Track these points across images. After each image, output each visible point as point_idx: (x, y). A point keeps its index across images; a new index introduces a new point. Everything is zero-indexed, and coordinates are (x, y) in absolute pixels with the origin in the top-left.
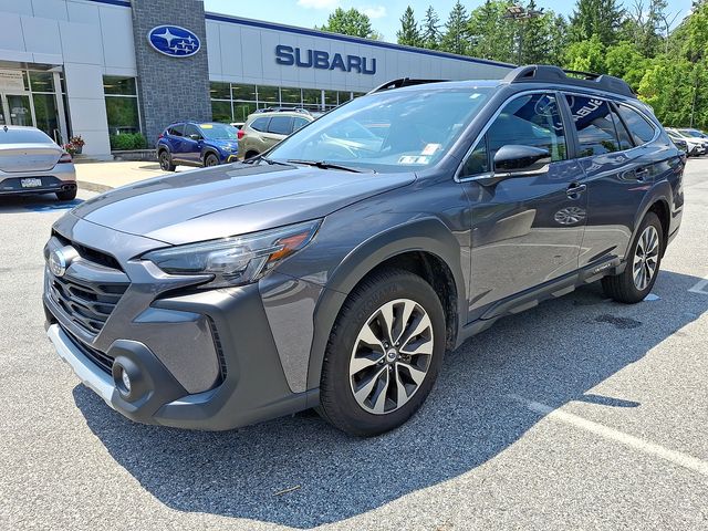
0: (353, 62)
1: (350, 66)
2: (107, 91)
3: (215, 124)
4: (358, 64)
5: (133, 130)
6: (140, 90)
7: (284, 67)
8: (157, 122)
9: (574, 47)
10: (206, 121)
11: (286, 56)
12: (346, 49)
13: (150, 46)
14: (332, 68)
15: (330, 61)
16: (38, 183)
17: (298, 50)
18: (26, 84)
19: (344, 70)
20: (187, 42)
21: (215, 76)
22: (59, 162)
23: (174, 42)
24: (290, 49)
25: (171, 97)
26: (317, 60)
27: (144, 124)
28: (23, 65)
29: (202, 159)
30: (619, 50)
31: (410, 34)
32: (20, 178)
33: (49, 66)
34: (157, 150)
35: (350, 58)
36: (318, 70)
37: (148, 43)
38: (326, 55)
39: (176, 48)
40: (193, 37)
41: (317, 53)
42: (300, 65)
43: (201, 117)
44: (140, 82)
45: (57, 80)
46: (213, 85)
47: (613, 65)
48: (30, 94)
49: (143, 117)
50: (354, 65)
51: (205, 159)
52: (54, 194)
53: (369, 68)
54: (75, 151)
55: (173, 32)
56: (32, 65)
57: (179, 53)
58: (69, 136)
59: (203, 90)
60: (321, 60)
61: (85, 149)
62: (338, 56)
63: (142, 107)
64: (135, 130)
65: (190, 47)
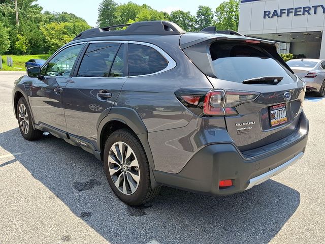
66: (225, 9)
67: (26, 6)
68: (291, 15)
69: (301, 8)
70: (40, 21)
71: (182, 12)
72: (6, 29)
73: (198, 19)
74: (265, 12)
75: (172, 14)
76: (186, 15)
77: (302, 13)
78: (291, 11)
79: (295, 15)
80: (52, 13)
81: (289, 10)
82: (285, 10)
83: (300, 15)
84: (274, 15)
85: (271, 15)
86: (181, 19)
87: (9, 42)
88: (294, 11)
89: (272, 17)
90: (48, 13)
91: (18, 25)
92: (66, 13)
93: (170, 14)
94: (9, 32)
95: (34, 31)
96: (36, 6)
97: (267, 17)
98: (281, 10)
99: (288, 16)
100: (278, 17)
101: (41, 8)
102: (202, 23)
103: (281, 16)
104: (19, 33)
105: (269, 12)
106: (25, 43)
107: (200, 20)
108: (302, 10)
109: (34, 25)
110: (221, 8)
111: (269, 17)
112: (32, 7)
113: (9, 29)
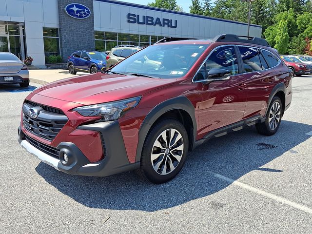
0: (166, 22)
1: (164, 24)
2: (44, 34)
3: (97, 52)
4: (168, 23)
5: (56, 54)
6: (61, 35)
7: (131, 24)
8: (68, 50)
9: (280, 14)
10: (92, 51)
11: (132, 19)
12: (162, 16)
13: (66, 13)
14: (155, 25)
15: (154, 21)
16: (12, 79)
17: (138, 16)
18: (6, 31)
19: (161, 26)
20: (84, 11)
21: (97, 28)
22: (22, 69)
23: (78, 12)
24: (134, 15)
25: (75, 38)
26: (148, 21)
27: (62, 51)
28: (5, 22)
29: (89, 69)
30: (303, 16)
31: (196, 7)
32: (4, 77)
33: (17, 23)
34: (68, 64)
35: (164, 20)
36: (148, 26)
37: (65, 12)
38: (152, 18)
39: (78, 15)
40: (87, 9)
41: (148, 17)
42: (139, 23)
43: (90, 48)
44: (60, 30)
45: (21, 29)
46: (96, 32)
47: (300, 24)
48: (8, 36)
49: (62, 47)
50: (166, 24)
51: (91, 68)
52: (19, 84)
53: (173, 25)
54: (29, 64)
55: (77, 6)
56: (9, 22)
57: (80, 17)
58: (25, 56)
59: (91, 35)
60: (150, 21)
61: (33, 63)
62: (158, 19)
63: (61, 43)
64: (57, 54)
65: (85, 14)
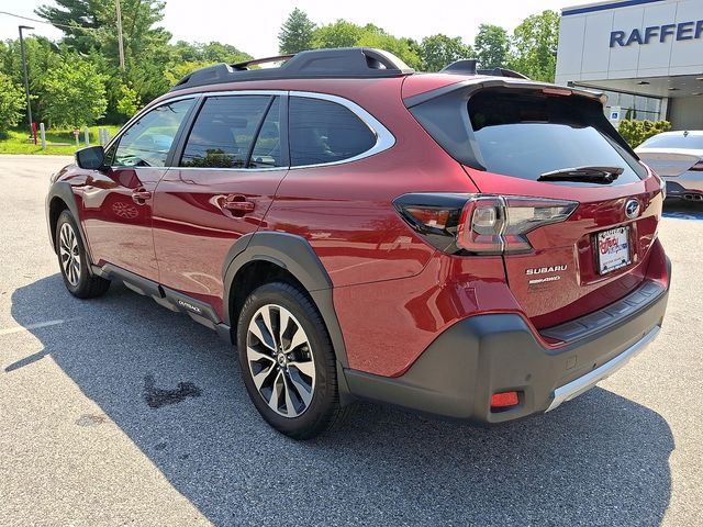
66: (534, 31)
67: (140, 31)
68: (669, 38)
69: (692, 23)
70: (166, 60)
71: (445, 39)
72: (100, 77)
73: (478, 53)
74: (613, 34)
75: (426, 41)
76: (453, 44)
77: (693, 34)
78: (669, 30)
79: (679, 38)
80: (191, 44)
81: (664, 28)
82: (657, 28)
83: (690, 38)
84: (631, 40)
85: (625, 41)
86: (444, 52)
87: (105, 101)
88: (675, 30)
89: (628, 44)
90: (183, 44)
91: (123, 66)
92: (218, 44)
93: (420, 42)
94: (106, 83)
95: (153, 79)
96: (160, 30)
97: (617, 43)
98: (648, 30)
99: (662, 40)
100: (640, 43)
101: (169, 36)
102: (485, 58)
103: (647, 42)
104: (124, 83)
105: (622, 34)
106: (135, 103)
107: (480, 55)
108: (694, 27)
109: (152, 67)
110: (525, 29)
111: (622, 44)
112: (151, 32)
113: (107, 77)
